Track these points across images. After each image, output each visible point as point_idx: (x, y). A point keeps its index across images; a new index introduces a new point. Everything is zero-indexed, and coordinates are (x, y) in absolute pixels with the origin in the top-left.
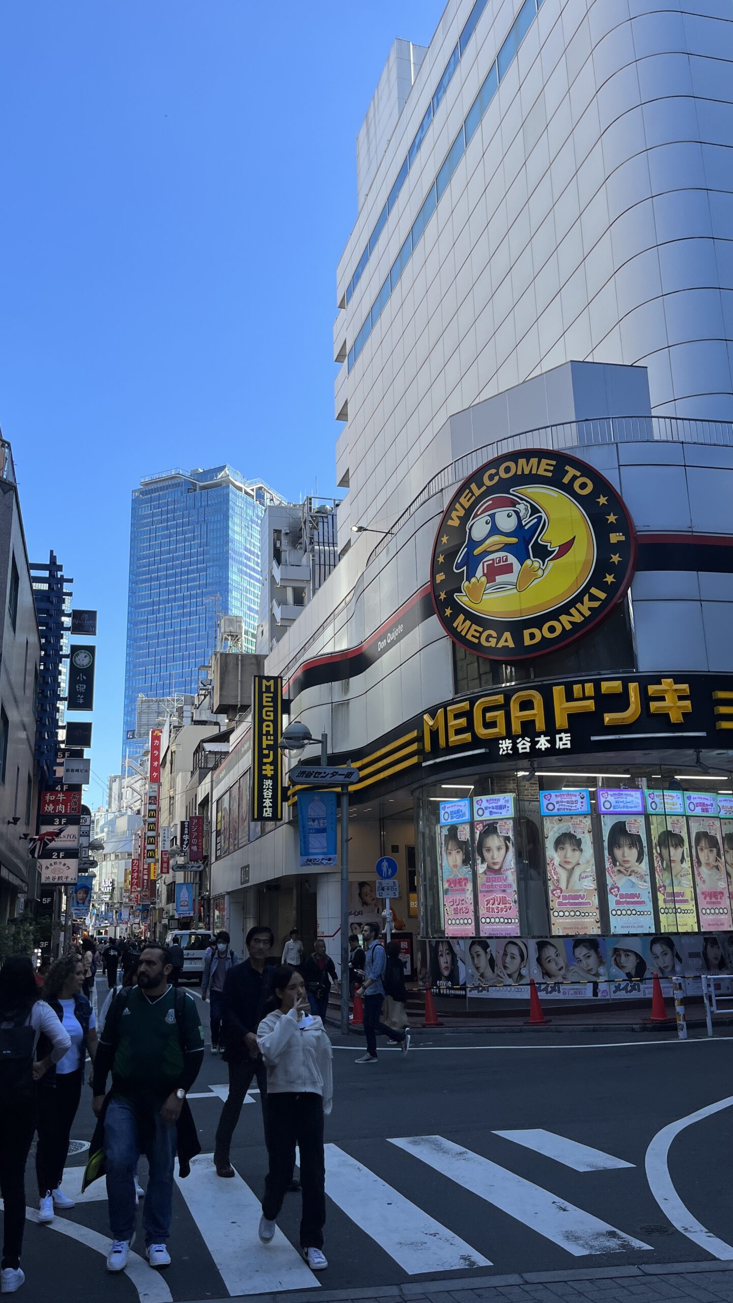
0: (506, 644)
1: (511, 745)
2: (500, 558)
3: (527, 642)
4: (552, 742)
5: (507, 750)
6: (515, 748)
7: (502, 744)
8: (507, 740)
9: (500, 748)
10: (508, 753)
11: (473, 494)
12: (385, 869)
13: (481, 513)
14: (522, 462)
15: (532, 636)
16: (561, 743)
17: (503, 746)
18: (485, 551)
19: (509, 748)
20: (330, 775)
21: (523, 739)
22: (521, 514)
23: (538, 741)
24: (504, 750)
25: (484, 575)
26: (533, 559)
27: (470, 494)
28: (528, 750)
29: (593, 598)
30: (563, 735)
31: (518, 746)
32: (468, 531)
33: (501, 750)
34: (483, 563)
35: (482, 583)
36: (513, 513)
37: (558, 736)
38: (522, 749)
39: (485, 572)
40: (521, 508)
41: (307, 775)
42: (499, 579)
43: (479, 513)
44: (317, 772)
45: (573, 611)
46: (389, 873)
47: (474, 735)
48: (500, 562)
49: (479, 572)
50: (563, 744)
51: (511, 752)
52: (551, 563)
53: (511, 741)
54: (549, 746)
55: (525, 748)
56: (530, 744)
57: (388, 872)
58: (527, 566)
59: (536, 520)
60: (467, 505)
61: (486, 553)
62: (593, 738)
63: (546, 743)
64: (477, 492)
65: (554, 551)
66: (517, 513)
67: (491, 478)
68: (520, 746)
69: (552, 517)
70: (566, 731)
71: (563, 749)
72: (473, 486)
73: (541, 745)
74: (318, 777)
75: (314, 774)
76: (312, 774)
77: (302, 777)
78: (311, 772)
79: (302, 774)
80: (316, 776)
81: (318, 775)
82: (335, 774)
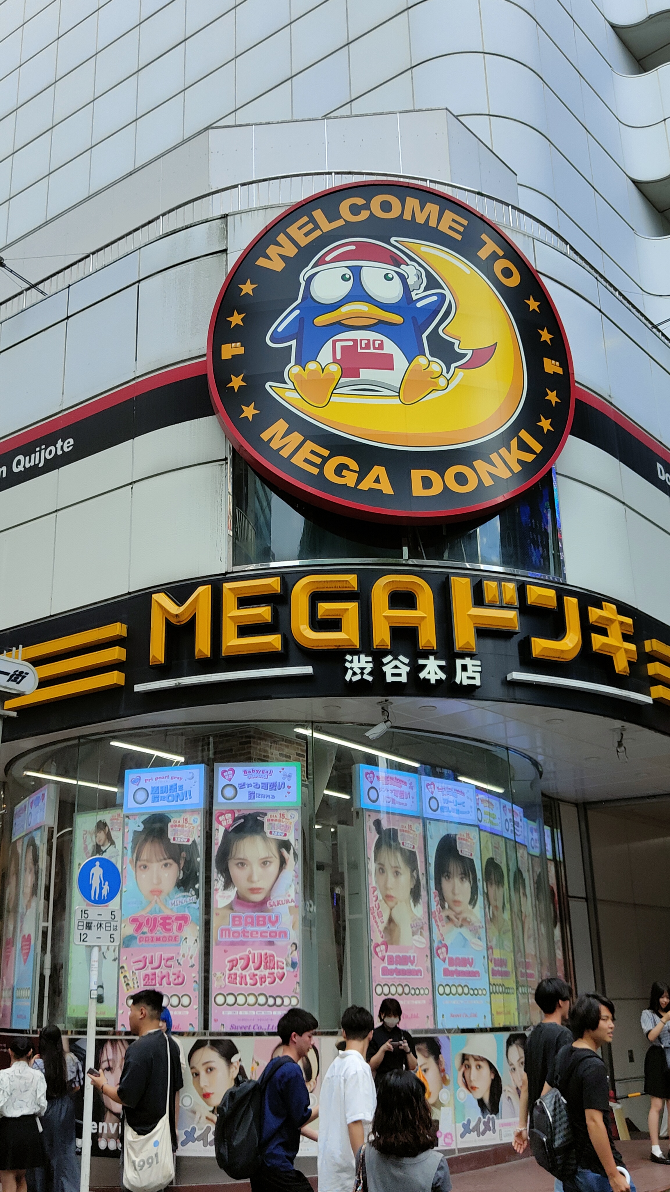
0: (376, 486)
1: (371, 665)
2: (369, 340)
4: (449, 670)
5: (362, 674)
6: (378, 671)
7: (352, 662)
8: (362, 656)
9: (346, 669)
10: (362, 680)
11: (317, 227)
12: (95, 883)
13: (332, 261)
14: (412, 203)
15: (427, 483)
16: (465, 675)
17: (353, 665)
18: (339, 323)
19: (366, 671)
21: (396, 658)
22: (410, 282)
23: (424, 666)
24: (354, 674)
25: (335, 361)
26: (431, 359)
27: (311, 226)
28: (404, 679)
29: (524, 447)
30: (467, 661)
31: (385, 669)
32: (303, 284)
33: (350, 672)
34: (334, 342)
35: (331, 374)
36: (395, 274)
37: (459, 662)
38: (393, 675)
39: (339, 357)
40: (412, 272)
42: (365, 374)
43: (328, 259)
45: (494, 457)
46: (105, 892)
47: (288, 640)
48: (368, 346)
49: (325, 354)
50: (468, 678)
51: (370, 679)
52: (461, 373)
53: (370, 659)
54: (444, 677)
55: (400, 675)
56: (408, 669)
57: (101, 889)
58: (419, 365)
59: (435, 298)
60: (303, 242)
61: (340, 326)
62: (515, 676)
63: (439, 671)
64: (326, 226)
65: (466, 355)
66: (403, 279)
67: (355, 210)
68: (388, 670)
70: (472, 656)
71: (469, 685)
72: (318, 215)
73: (429, 673)
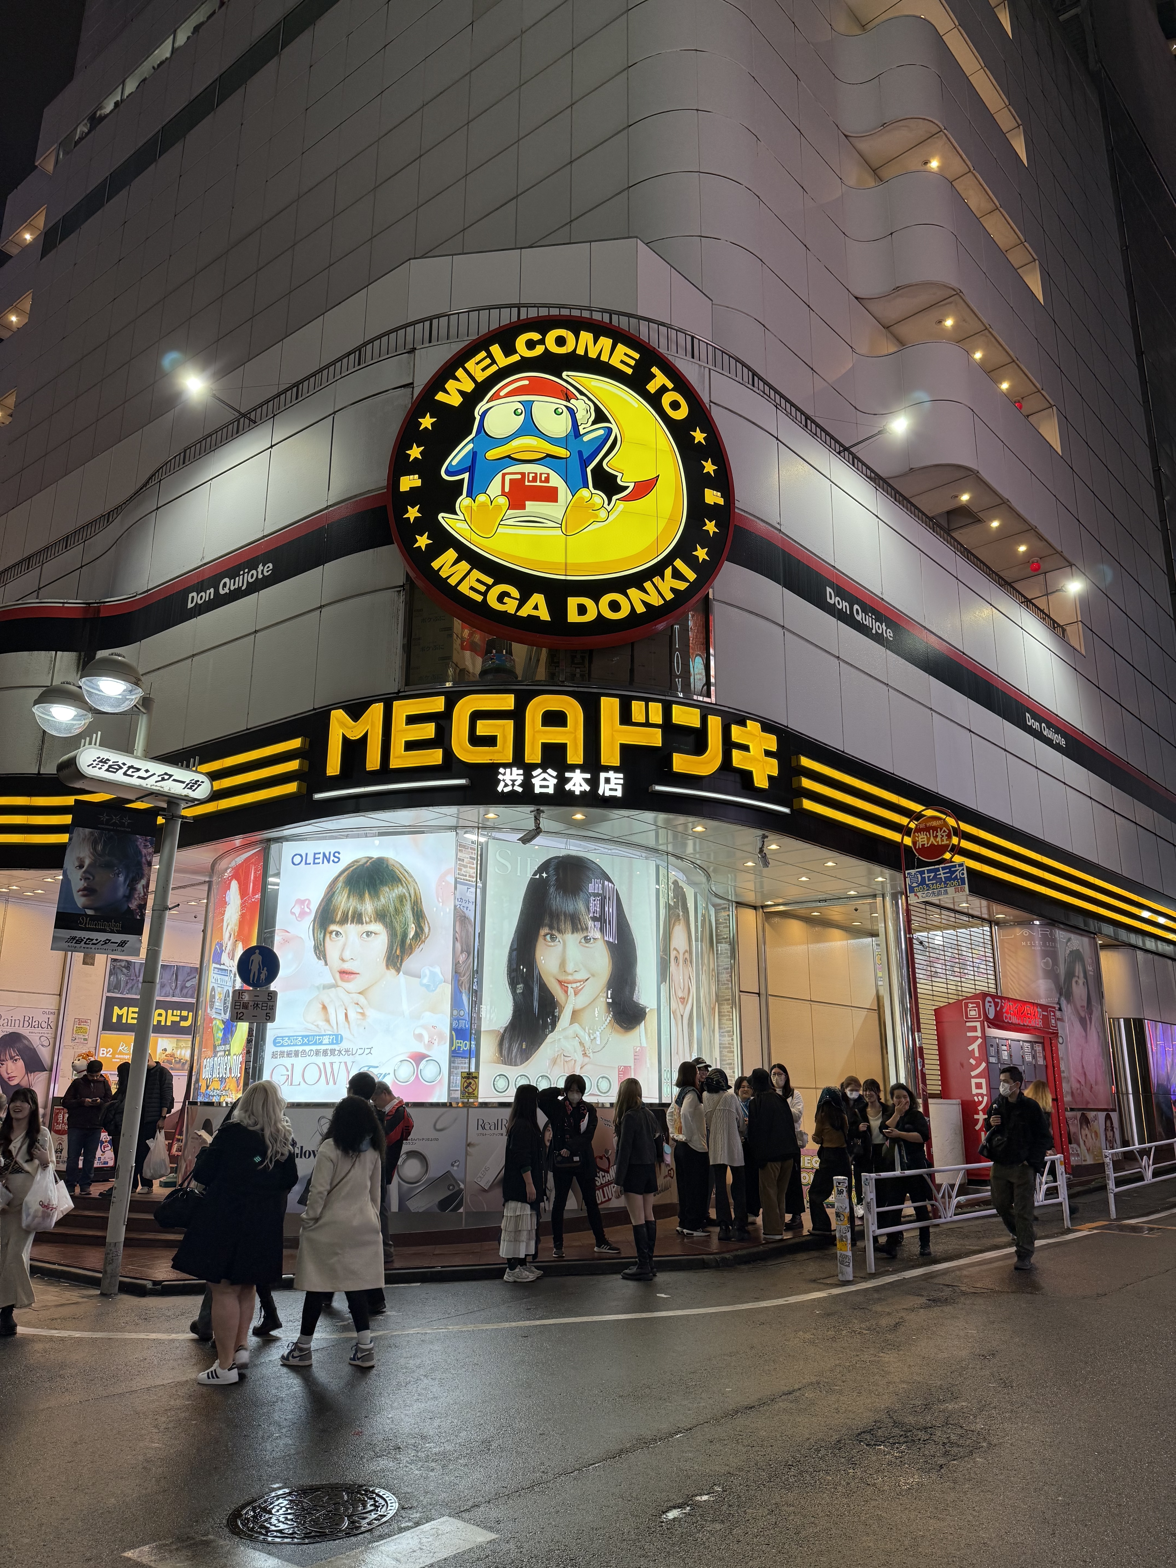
1: (522, 777)
2: (536, 474)
4: (594, 782)
5: (513, 785)
6: (527, 784)
7: (504, 774)
8: (514, 769)
9: (499, 781)
10: (513, 791)
12: (254, 968)
13: (506, 396)
14: (586, 337)
16: (608, 786)
17: (504, 777)
18: (509, 457)
19: (517, 783)
20: (155, 778)
21: (545, 771)
22: (578, 416)
23: (570, 779)
24: (506, 785)
25: (503, 494)
26: (594, 491)
28: (551, 791)
29: (677, 575)
30: (611, 774)
31: (533, 781)
33: (502, 784)
35: (499, 507)
36: (565, 409)
37: (603, 776)
38: (541, 787)
39: (507, 490)
40: (581, 406)
41: (110, 766)
42: (532, 507)
43: (502, 394)
44: (132, 767)
45: (648, 585)
46: (263, 976)
47: (449, 755)
48: (535, 479)
49: (495, 487)
50: (611, 789)
51: (520, 790)
52: (621, 505)
53: (521, 772)
54: (588, 788)
55: (547, 787)
56: (555, 781)
57: (260, 973)
58: (582, 498)
59: (601, 432)
62: (657, 788)
63: (583, 783)
64: (503, 361)
65: (627, 487)
66: (572, 413)
67: (531, 345)
68: (537, 782)
69: (627, 435)
70: (616, 769)
71: (610, 796)
72: (496, 349)
73: (574, 785)
74: (132, 776)
75: (125, 768)
76: (121, 768)
77: (100, 768)
78: (120, 763)
79: (101, 764)
80: (129, 772)
81: (133, 772)
82: (166, 777)
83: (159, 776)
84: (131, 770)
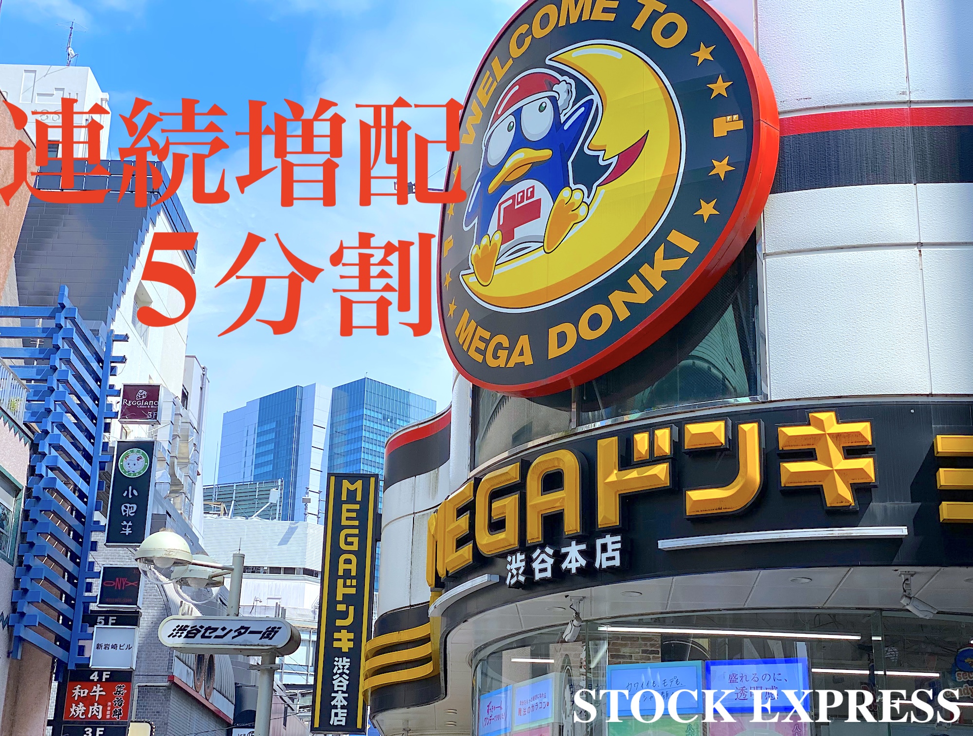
0: (520, 359)
1: (524, 563)
2: (524, 191)
3: (554, 351)
4: (589, 554)
5: (518, 574)
6: (529, 571)
7: (511, 563)
8: (519, 555)
9: (507, 572)
10: (518, 582)
11: (494, 79)
13: (502, 113)
14: (567, 2)
15: (562, 340)
16: (605, 555)
17: (511, 567)
18: (504, 183)
19: (521, 571)
20: (233, 634)
21: (543, 552)
22: (560, 103)
23: (567, 554)
24: (512, 576)
25: (499, 228)
26: (573, 187)
28: (549, 573)
29: (673, 252)
30: (608, 539)
31: (533, 565)
32: (484, 148)
33: (509, 575)
34: (500, 206)
35: (496, 244)
36: (547, 100)
37: (599, 542)
38: (541, 571)
39: (502, 222)
40: (563, 90)
41: (189, 632)
42: (520, 232)
43: (499, 113)
44: (209, 628)
45: (634, 281)
47: (475, 549)
48: (523, 199)
49: (493, 223)
50: (608, 559)
51: (523, 579)
52: (603, 190)
53: (524, 556)
54: (584, 563)
55: (546, 570)
56: (552, 561)
58: (563, 201)
59: (583, 109)
60: (486, 102)
61: (505, 186)
62: (664, 544)
63: (580, 558)
64: (500, 74)
65: (610, 165)
66: (554, 100)
67: (521, 41)
68: (536, 566)
69: (609, 101)
70: (613, 531)
71: (608, 568)
72: (496, 64)
73: (570, 562)
74: (210, 637)
75: (203, 631)
76: (199, 631)
77: (179, 636)
78: (198, 627)
79: (180, 632)
80: (207, 634)
81: (210, 633)
82: (243, 631)
83: (235, 631)
84: (209, 631)
